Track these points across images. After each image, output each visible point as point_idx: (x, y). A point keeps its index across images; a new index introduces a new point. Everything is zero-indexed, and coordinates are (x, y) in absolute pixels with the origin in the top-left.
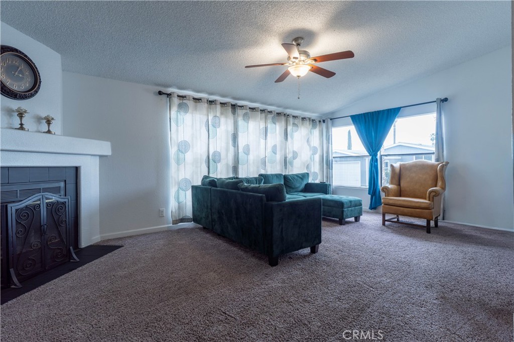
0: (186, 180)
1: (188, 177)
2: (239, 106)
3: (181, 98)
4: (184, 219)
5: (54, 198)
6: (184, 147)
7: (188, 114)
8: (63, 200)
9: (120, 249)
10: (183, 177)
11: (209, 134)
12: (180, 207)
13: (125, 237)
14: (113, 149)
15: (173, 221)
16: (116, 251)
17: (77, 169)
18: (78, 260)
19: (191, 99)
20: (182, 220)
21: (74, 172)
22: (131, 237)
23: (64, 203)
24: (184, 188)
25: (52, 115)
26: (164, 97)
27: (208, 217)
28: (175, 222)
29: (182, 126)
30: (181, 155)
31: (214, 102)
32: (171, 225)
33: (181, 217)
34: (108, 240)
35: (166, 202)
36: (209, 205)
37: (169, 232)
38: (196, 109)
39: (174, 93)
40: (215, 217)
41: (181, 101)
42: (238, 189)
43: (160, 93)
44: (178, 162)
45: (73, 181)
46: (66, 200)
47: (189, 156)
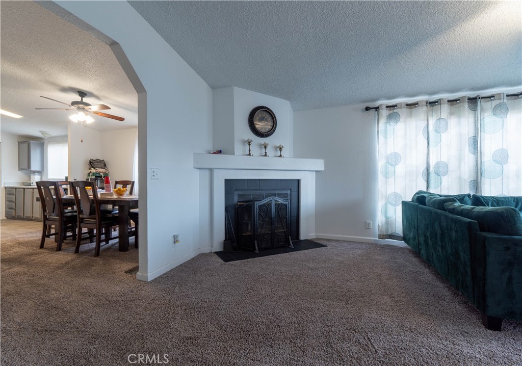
0: (396, 194)
1: (398, 191)
2: (482, 98)
3: (392, 108)
4: (393, 236)
5: (280, 201)
6: (394, 159)
7: (398, 124)
8: (285, 203)
9: (323, 248)
10: (394, 192)
11: (428, 142)
12: (388, 222)
13: (333, 240)
14: (325, 166)
15: (379, 235)
16: (319, 249)
17: (299, 181)
18: (293, 247)
19: (404, 106)
20: (391, 236)
21: (296, 183)
22: (337, 241)
23: (286, 205)
24: (394, 202)
25: (282, 145)
26: (372, 112)
27: (415, 238)
28: (382, 237)
29: (393, 137)
30: (391, 168)
31: (437, 102)
32: (377, 239)
33: (390, 233)
34: (319, 239)
35: (372, 215)
36: (416, 224)
37: (375, 245)
38: (410, 115)
39: (381, 105)
40: (422, 239)
41: (392, 112)
42: (443, 209)
43: (367, 109)
44: (386, 176)
45: (296, 190)
46: (287, 203)
47: (400, 169)
